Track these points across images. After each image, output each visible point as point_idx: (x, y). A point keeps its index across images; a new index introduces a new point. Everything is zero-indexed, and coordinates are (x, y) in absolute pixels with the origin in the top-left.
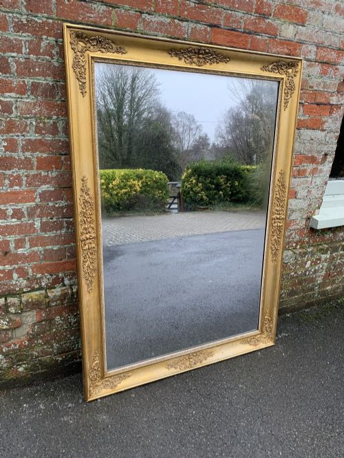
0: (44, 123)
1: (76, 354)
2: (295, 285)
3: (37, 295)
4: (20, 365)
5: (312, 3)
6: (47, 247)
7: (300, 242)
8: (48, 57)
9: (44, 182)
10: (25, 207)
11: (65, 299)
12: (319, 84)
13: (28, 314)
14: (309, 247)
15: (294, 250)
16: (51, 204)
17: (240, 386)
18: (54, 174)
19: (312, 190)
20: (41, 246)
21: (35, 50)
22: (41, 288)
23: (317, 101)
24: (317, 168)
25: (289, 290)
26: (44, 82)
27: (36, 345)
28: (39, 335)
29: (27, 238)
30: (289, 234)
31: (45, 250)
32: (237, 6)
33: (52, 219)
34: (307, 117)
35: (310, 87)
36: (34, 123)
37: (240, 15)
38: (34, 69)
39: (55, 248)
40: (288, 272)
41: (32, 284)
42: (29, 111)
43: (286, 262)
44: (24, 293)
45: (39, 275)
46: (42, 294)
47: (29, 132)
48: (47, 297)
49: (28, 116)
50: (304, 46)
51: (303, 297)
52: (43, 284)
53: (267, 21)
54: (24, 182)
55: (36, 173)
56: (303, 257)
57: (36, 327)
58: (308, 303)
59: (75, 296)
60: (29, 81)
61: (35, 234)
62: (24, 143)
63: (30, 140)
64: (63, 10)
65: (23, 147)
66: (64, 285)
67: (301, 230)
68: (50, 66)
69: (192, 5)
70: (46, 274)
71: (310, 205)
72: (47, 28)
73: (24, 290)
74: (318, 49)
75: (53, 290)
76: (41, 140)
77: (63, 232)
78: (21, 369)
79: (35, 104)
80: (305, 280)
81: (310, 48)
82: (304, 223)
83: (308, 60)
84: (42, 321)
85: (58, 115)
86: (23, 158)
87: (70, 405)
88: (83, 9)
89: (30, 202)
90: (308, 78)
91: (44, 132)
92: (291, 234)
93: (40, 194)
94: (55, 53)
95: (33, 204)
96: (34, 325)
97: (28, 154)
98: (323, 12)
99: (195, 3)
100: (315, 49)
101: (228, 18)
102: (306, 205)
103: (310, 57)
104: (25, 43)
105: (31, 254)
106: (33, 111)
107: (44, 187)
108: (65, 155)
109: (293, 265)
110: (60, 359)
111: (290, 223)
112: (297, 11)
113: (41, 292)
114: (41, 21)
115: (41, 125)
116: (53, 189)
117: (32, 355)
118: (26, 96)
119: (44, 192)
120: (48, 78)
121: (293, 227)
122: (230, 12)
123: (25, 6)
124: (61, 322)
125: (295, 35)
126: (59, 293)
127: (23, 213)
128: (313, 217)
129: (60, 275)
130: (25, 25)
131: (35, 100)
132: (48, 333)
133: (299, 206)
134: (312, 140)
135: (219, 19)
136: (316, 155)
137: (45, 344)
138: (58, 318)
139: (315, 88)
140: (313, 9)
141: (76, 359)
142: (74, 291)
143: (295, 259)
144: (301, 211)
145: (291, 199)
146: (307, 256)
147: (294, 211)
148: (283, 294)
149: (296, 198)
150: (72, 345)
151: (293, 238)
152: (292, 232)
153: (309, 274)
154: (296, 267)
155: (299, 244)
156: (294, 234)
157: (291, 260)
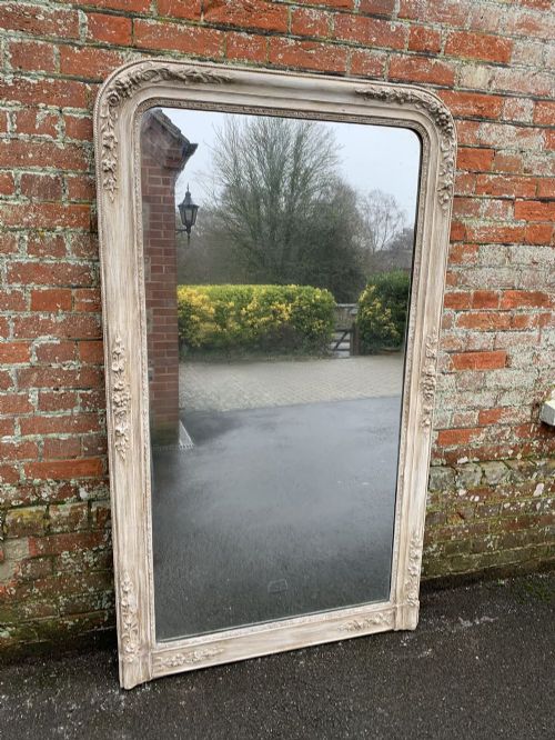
0: (42, 237)
1: (97, 618)
2: (513, 525)
3: (31, 513)
4: (4, 627)
5: (520, 26)
6: (50, 436)
7: (523, 448)
8: (47, 136)
9: (44, 331)
10: (13, 369)
11: (77, 523)
12: (544, 165)
13: (15, 542)
14: (540, 459)
15: (510, 463)
16: (55, 366)
18: (60, 319)
19: (542, 354)
20: (40, 432)
21: (26, 124)
22: (39, 502)
23: (541, 195)
24: (549, 315)
25: (500, 535)
26: (43, 174)
27: (29, 595)
28: (35, 579)
29: (17, 419)
30: (499, 431)
31: (47, 440)
32: (374, 39)
33: (57, 390)
34: (522, 223)
35: (526, 171)
36: (26, 238)
37: (381, 54)
38: (25, 154)
39: (64, 437)
40: (498, 501)
41: (26, 494)
42: (18, 219)
43: (492, 483)
44: (13, 507)
45: (37, 481)
46: (41, 511)
47: (17, 252)
48: (47, 517)
49: (16, 226)
50: (508, 101)
51: (533, 551)
52: (44, 495)
53: (433, 61)
54: (11, 331)
55: (30, 315)
56: (526, 476)
57: (29, 565)
58: (543, 564)
59: (95, 519)
60: (18, 173)
61: (31, 413)
62: (10, 268)
63: (20, 264)
64: (71, 63)
65: (9, 276)
66: (79, 500)
67: (523, 427)
68: (51, 149)
69: (292, 42)
70: (49, 480)
71: (538, 381)
72: (45, 92)
73: (13, 503)
74: (537, 104)
75: (59, 506)
76: (38, 264)
77: (76, 411)
78: (5, 634)
79: (27, 209)
80: (535, 520)
81: (521, 103)
82: (529, 413)
83: (518, 124)
84: (40, 557)
85: (64, 225)
86: (9, 292)
87: (74, 706)
88: (103, 61)
89: (21, 362)
90: (520, 156)
91: (41, 251)
92: (503, 433)
93: (37, 350)
94: (59, 129)
95: (26, 365)
96: (26, 561)
97: (17, 286)
98: (544, 41)
99: (296, 39)
100: (531, 104)
101: (357, 61)
102: (531, 381)
103: (522, 120)
104: (11, 116)
105: (22, 446)
106: (25, 219)
107: (44, 339)
108: (77, 287)
109: (507, 490)
110: (71, 623)
111: (499, 413)
112: (492, 42)
113: (40, 508)
114: (36, 82)
115: (37, 240)
116: (58, 342)
117: (23, 613)
118: (13, 196)
119: (43, 347)
120: (48, 167)
121: (506, 421)
122: (361, 50)
123: (11, 61)
124: (71, 561)
125: (490, 82)
126: (67, 513)
127: (9, 378)
128: (547, 402)
129: (72, 482)
130: (10, 88)
131: (28, 203)
132: (49, 577)
133: (515, 384)
134: (535, 263)
135: (340, 63)
136: (545, 291)
137: (45, 596)
138: (65, 554)
139: (536, 172)
140: (522, 37)
141: (99, 627)
142: (93, 510)
143: (511, 479)
144: (521, 392)
145: (498, 367)
146: (535, 475)
147: (505, 390)
148: (488, 541)
149: (508, 366)
150: (91, 601)
151: (506, 440)
152: (504, 428)
153: (542, 507)
154: (513, 494)
155: (521, 450)
156: (508, 433)
157: (503, 479)
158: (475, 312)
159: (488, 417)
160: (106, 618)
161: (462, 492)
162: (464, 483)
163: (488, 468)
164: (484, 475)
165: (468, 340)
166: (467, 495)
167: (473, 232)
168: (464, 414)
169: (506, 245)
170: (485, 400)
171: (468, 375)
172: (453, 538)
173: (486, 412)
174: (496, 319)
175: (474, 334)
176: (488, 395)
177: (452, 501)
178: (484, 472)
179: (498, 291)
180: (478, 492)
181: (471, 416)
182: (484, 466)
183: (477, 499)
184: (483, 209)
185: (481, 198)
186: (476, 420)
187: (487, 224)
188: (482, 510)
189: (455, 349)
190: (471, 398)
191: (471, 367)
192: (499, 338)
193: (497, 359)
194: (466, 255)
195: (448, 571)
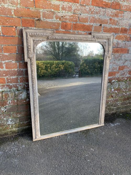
1: (7, 127)
2: (125, 99)
15: (126, 82)
25: (122, 102)
40: (122, 92)
43: (121, 87)
51: (129, 106)
67: (130, 71)
92: (125, 73)
111: (124, 67)
121: (126, 69)
141: (8, 129)
142: (3, 94)
143: (126, 86)
144: (130, 61)
145: (125, 53)
147: (126, 60)
148: (118, 104)
149: (128, 53)
150: (5, 122)
151: (125, 75)
152: (125, 72)
154: (126, 90)
155: (129, 78)
156: (126, 73)
157: (124, 86)
158: (121, 34)
159: (121, 68)
160: (10, 127)
161: (113, 90)
162: (113, 87)
163: (120, 83)
164: (119, 85)
165: (118, 44)
167: (122, 7)
168: (115, 67)
170: (120, 63)
171: (117, 55)
172: (109, 103)
174: (126, 37)
175: (120, 41)
176: (122, 62)
177: (110, 92)
179: (128, 28)
180: (117, 90)
181: (117, 68)
182: (119, 82)
183: (117, 92)
186: (118, 69)
187: (127, 4)
188: (118, 95)
189: (114, 46)
190: (117, 62)
191: (118, 53)
192: (126, 44)
193: (125, 50)
194: (120, 15)
195: (107, 112)
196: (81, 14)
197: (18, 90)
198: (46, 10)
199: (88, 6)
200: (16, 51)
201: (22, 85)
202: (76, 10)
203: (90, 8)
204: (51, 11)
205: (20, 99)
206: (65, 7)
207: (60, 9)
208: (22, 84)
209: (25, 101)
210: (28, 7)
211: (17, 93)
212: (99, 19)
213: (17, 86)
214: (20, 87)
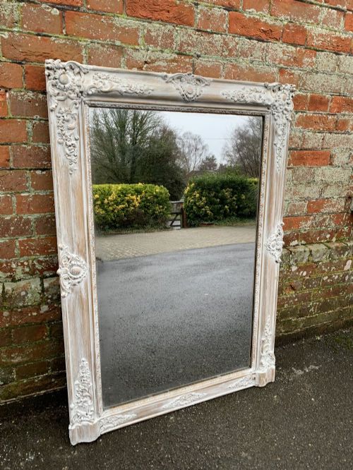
2: (328, 294)
7: (337, 233)
14: (349, 241)
15: (328, 244)
17: (243, 454)
25: (319, 301)
30: (321, 219)
34: (350, 35)
40: (320, 275)
43: (316, 260)
51: (341, 313)
56: (340, 254)
58: (347, 322)
67: (338, 215)
71: (352, 178)
80: (344, 288)
82: (344, 204)
92: (324, 220)
102: (346, 177)
109: (326, 266)
111: (322, 204)
121: (327, 210)
133: (335, 179)
143: (329, 257)
144: (339, 186)
145: (324, 165)
146: (347, 253)
147: (328, 185)
148: (311, 307)
149: (331, 164)
151: (326, 226)
152: (325, 217)
153: (349, 279)
154: (330, 269)
155: (336, 235)
156: (328, 220)
157: (324, 257)
158: (310, 114)
159: (315, 207)
161: (294, 268)
162: (296, 261)
163: (314, 248)
164: (311, 255)
165: (304, 139)
166: (298, 271)
167: (313, 38)
168: (297, 204)
169: (337, 54)
170: (312, 192)
171: (302, 170)
172: (286, 306)
173: (312, 203)
174: (324, 121)
175: (308, 133)
176: (315, 188)
177: (287, 276)
178: (311, 251)
179: (328, 96)
180: (305, 268)
181: (302, 206)
182: (311, 247)
183: (305, 274)
184: (321, 17)
185: (321, 6)
186: (305, 209)
187: (324, 32)
188: (308, 283)
189: (293, 146)
190: (303, 191)
191: (304, 164)
192: (327, 139)
193: (323, 157)
194: (306, 60)
195: (281, 332)
196: (199, 56)
197: (14, 280)
198: (98, 43)
199: (218, 34)
200: (8, 160)
201: (26, 263)
202: (185, 43)
203: (224, 39)
204: (113, 46)
205: (21, 307)
206: (152, 34)
207: (140, 41)
208: (27, 261)
209: (35, 314)
210: (44, 33)
211: (10, 289)
212: (251, 69)
213: (12, 268)
214: (20, 269)
